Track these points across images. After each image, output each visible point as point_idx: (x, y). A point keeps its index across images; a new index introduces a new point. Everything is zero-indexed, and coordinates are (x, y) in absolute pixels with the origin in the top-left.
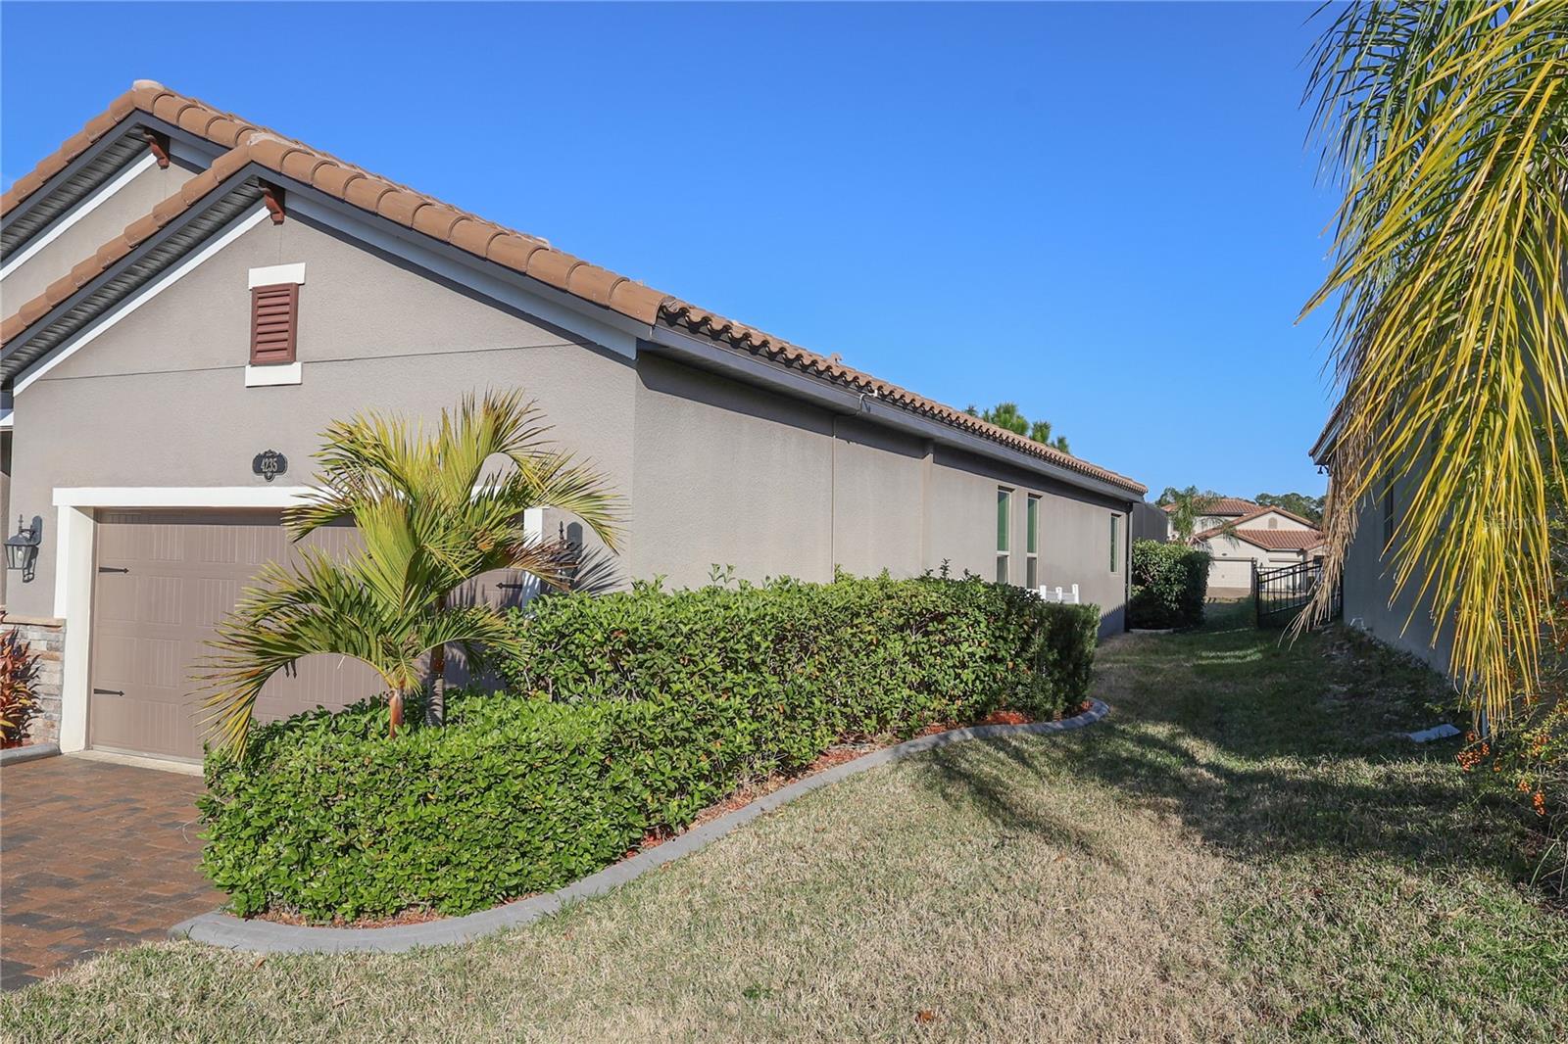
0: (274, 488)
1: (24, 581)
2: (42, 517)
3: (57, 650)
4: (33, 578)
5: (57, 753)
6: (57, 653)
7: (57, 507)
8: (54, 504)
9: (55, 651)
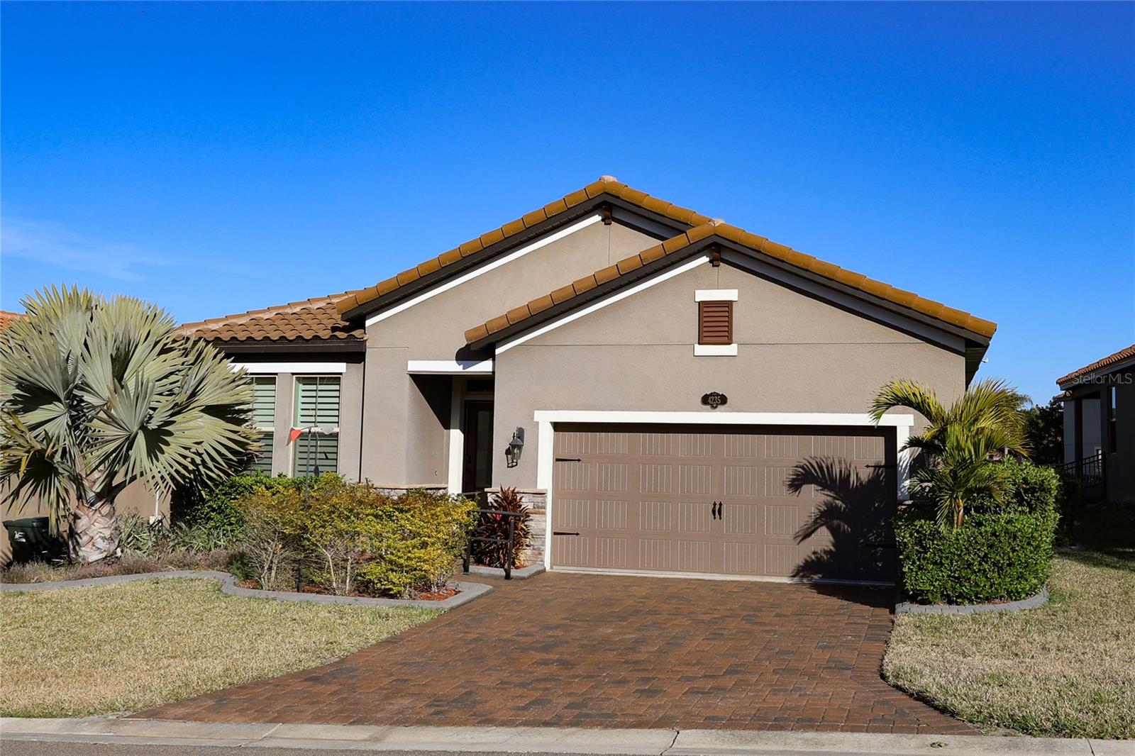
0: (718, 413)
1: (508, 467)
2: (524, 428)
3: (541, 508)
4: (516, 465)
5: (544, 570)
6: (543, 510)
7: (538, 422)
8: (535, 420)
9: (540, 509)
